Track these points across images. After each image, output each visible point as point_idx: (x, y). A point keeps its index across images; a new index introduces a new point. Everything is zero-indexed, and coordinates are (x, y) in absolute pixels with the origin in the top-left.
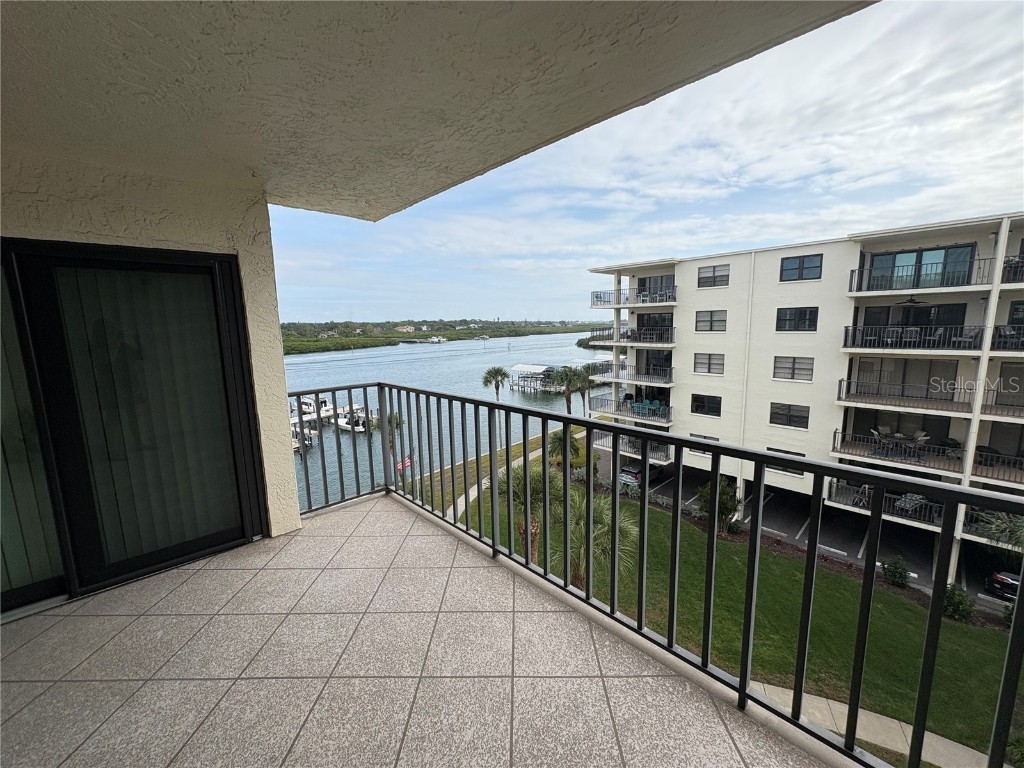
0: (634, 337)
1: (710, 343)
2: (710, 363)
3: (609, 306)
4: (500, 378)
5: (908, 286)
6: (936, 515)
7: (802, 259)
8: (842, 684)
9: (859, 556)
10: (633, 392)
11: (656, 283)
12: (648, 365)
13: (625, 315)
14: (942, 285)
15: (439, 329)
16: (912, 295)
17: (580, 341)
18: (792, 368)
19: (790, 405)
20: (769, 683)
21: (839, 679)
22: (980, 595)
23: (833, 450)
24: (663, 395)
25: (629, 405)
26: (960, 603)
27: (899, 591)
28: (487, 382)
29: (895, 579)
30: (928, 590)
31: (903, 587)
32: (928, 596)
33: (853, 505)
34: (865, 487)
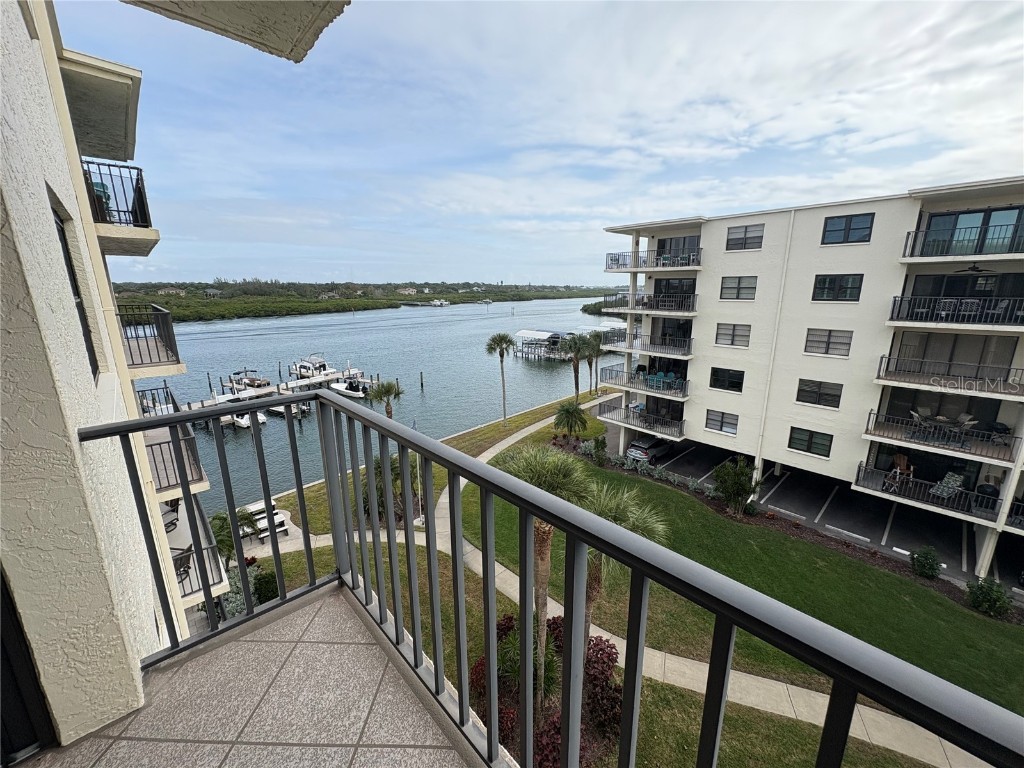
0: (651, 304)
1: (735, 312)
2: (734, 334)
3: (624, 269)
4: (504, 346)
5: (969, 251)
7: (850, 218)
9: (883, 543)
10: (647, 364)
11: (677, 245)
12: (664, 334)
13: (641, 279)
14: (1010, 251)
15: (441, 292)
16: (975, 262)
17: (585, 306)
18: (826, 341)
19: (821, 383)
20: (792, 683)
22: (1014, 589)
23: (866, 433)
24: (679, 369)
25: (641, 378)
26: (998, 599)
27: (928, 582)
28: (491, 349)
29: (924, 570)
30: (962, 585)
31: (932, 578)
32: (959, 589)
33: (883, 491)
34: (896, 472)
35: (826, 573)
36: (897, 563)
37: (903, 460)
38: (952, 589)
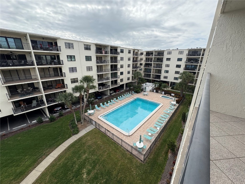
6: (41, 105)
8: (49, 149)
9: (29, 123)
20: (35, 168)
21: (48, 149)
22: (54, 115)
23: (9, 100)
26: (53, 118)
29: (41, 122)
30: (48, 119)
31: (43, 122)
32: (48, 121)
33: (22, 112)
34: (22, 106)
35: (22, 139)
36: (35, 125)
37: (22, 102)
38: (47, 122)
